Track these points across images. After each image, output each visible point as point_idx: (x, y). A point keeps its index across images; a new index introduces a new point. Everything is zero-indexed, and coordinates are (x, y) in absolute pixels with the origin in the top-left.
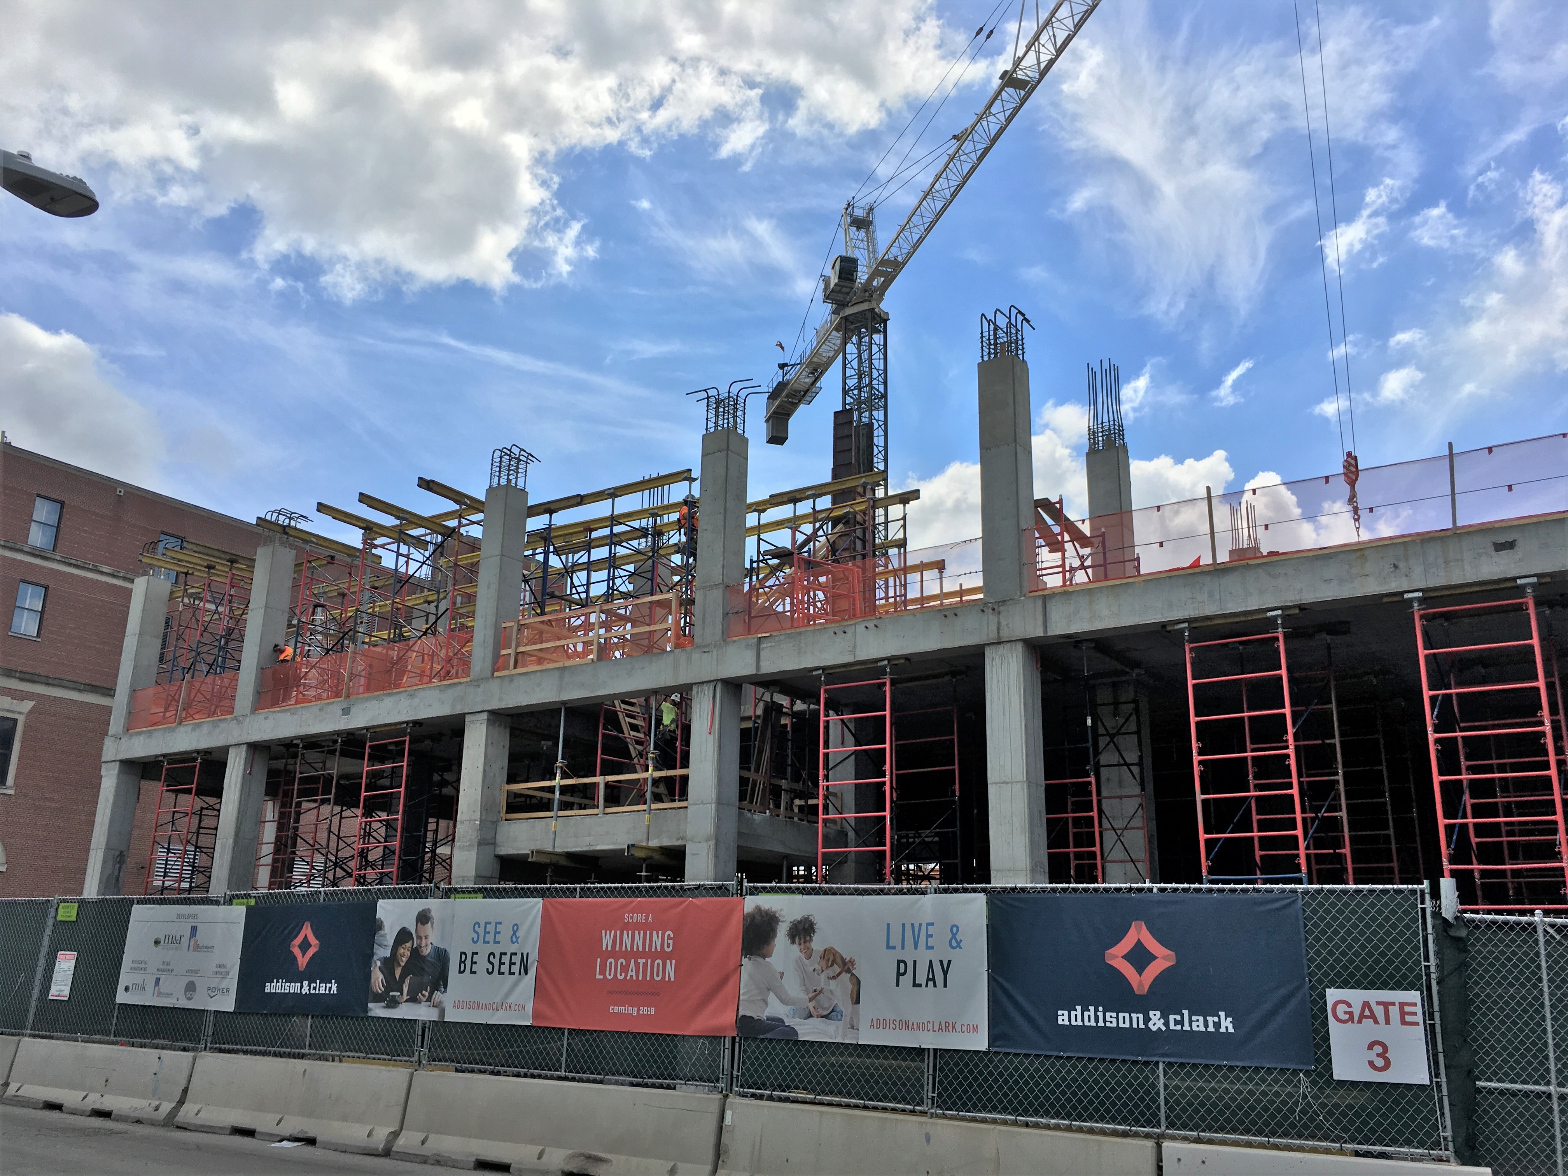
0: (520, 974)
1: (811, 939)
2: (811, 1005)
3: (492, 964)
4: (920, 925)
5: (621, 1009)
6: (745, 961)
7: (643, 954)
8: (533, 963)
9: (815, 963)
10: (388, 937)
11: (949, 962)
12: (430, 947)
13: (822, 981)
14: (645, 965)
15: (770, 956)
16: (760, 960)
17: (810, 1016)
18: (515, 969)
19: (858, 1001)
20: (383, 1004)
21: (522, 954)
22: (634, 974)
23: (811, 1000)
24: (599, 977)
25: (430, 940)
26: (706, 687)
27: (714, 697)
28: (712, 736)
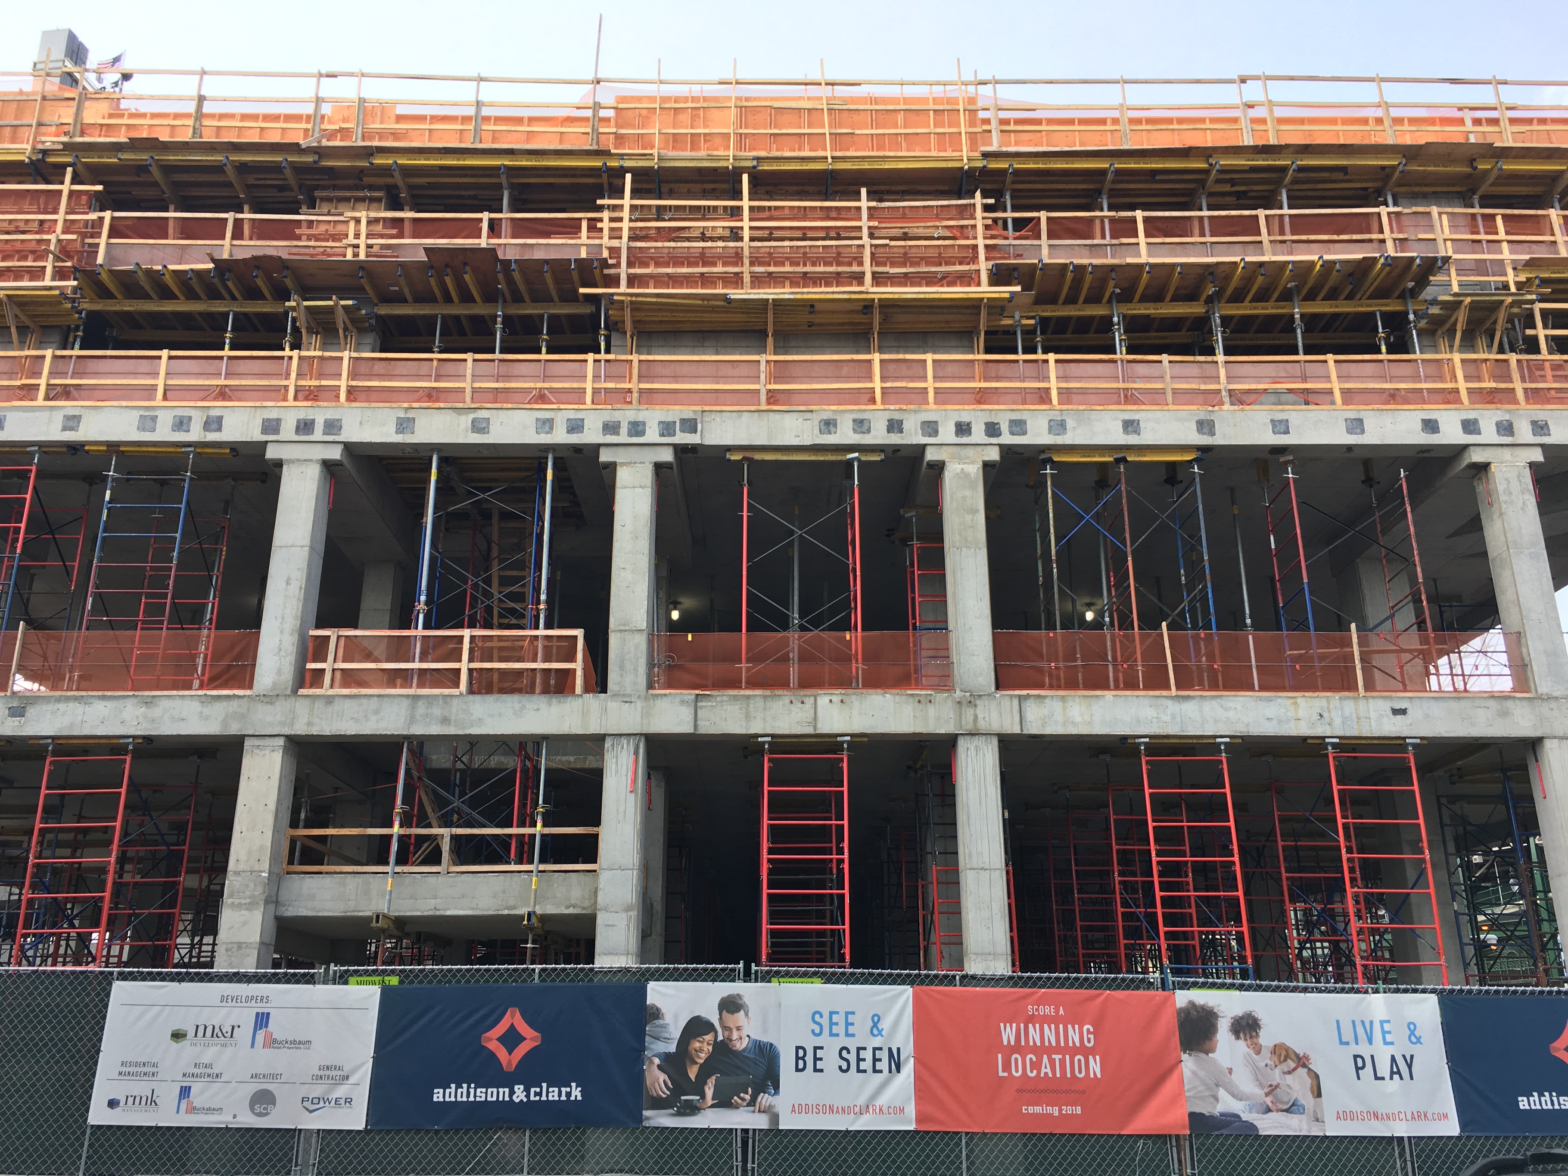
0: (890, 1071)
1: (1257, 1035)
2: (1268, 1100)
3: (847, 1061)
4: (1371, 1022)
5: (1038, 1109)
6: (1185, 1057)
7: (1058, 1049)
8: (907, 1058)
9: (1265, 1058)
10: (671, 1028)
11: (1412, 1056)
12: (746, 1041)
13: (1276, 1076)
14: (1062, 1062)
15: (1213, 1051)
16: (1203, 1055)
17: (1269, 1110)
18: (883, 1065)
19: (1319, 1095)
20: (671, 1111)
21: (890, 1049)
22: (1049, 1070)
23: (1267, 1095)
24: (1001, 1074)
25: (744, 1033)
26: (624, 741)
27: (636, 753)
28: (633, 795)
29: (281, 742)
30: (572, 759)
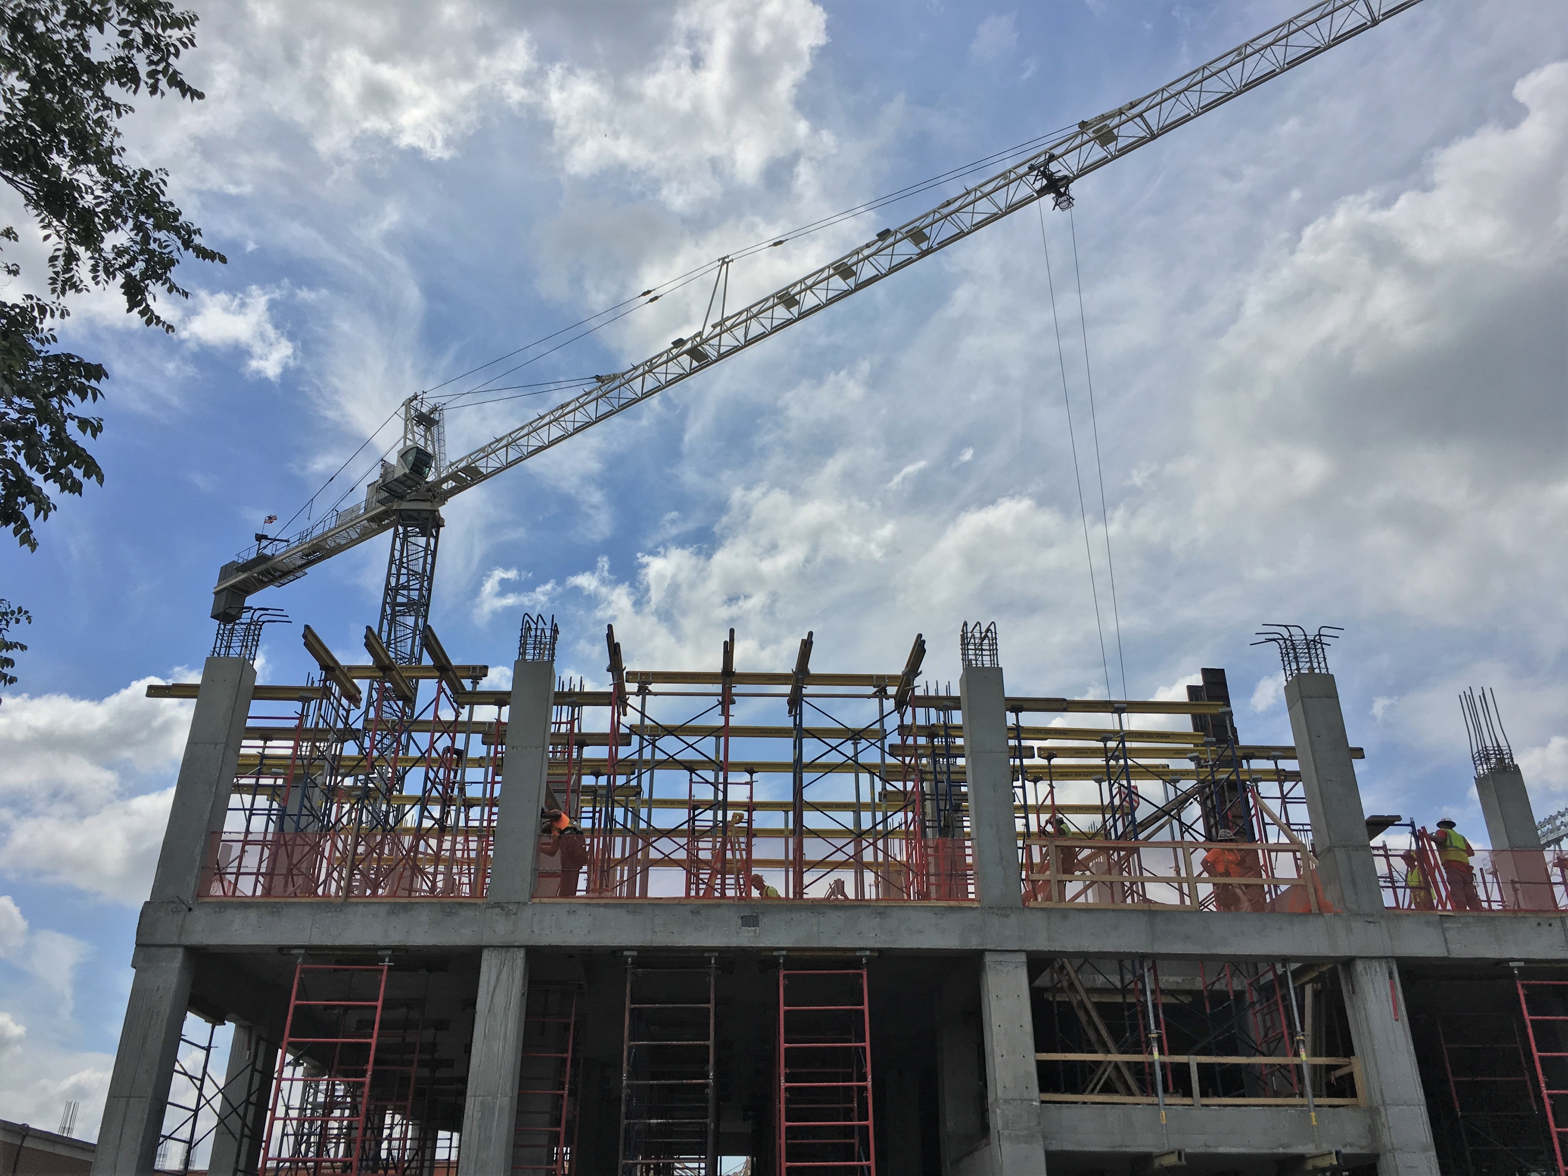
26: (1376, 964)
27: (1391, 977)
28: (1399, 1024)
29: (1023, 958)
30: (1179, 979)
